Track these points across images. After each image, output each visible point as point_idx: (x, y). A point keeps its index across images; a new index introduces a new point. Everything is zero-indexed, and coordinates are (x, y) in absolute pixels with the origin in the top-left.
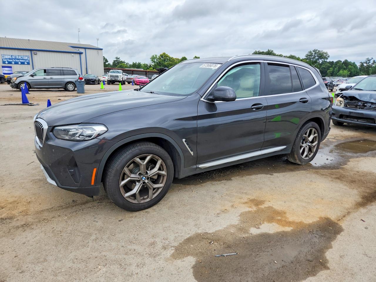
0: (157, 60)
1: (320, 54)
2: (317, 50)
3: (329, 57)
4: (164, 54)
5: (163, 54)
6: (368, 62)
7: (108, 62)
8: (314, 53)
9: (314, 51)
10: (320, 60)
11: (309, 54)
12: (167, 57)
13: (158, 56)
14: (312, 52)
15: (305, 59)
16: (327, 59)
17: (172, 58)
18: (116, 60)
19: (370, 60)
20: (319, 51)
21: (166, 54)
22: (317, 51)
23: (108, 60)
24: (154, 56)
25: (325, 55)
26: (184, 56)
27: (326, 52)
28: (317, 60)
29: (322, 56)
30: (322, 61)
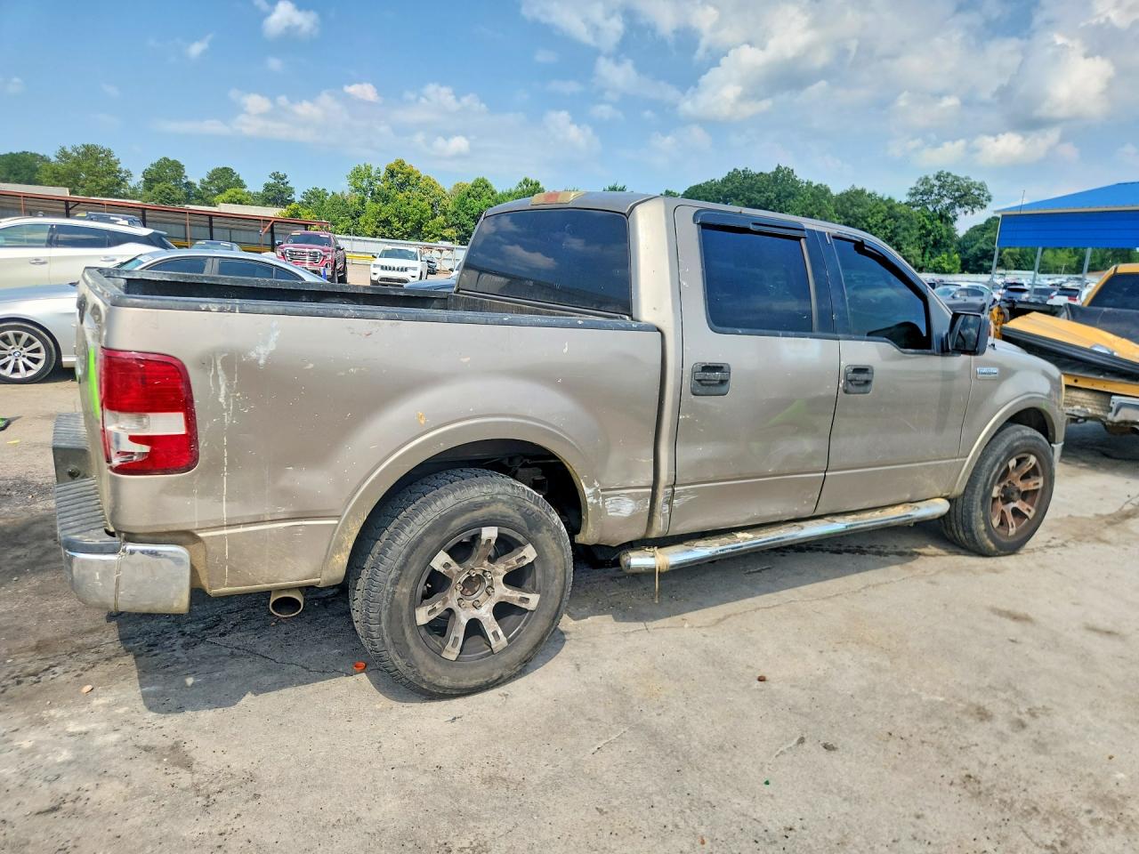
0: (371, 183)
1: (958, 190)
2: (948, 174)
3: (989, 199)
4: (401, 164)
5: (397, 164)
8: (938, 183)
9: (938, 178)
10: (958, 210)
11: (922, 189)
12: (409, 174)
13: (374, 170)
14: (933, 181)
15: (906, 204)
16: (983, 206)
17: (428, 178)
20: (957, 178)
21: (407, 164)
24: (363, 168)
25: (976, 193)
26: (480, 177)
27: (981, 184)
28: (951, 206)
29: (965, 195)
30: (966, 212)
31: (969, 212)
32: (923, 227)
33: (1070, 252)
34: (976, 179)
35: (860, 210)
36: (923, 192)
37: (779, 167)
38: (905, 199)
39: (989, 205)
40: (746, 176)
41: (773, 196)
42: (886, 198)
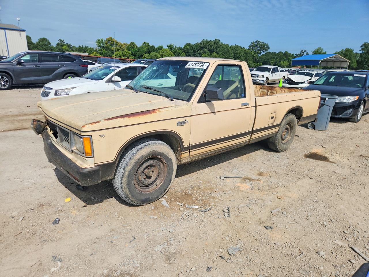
0: (103, 44)
1: (261, 46)
2: (259, 41)
3: (269, 48)
4: (111, 38)
6: (302, 54)
7: (50, 44)
9: (256, 42)
10: (261, 51)
12: (114, 41)
13: (104, 40)
14: (255, 43)
15: (248, 49)
16: (267, 50)
17: (120, 43)
18: (59, 42)
19: (304, 52)
20: (261, 42)
21: (113, 38)
22: (259, 43)
23: (51, 42)
24: (100, 40)
25: (266, 46)
26: (132, 42)
27: (267, 44)
28: (259, 50)
29: (263, 47)
30: (263, 52)
31: (264, 52)
32: (253, 56)
33: (287, 62)
34: (266, 43)
35: (238, 52)
36: (252, 46)
37: (216, 39)
38: (248, 48)
39: (269, 50)
40: (207, 41)
41: (215, 48)
42: (243, 47)
